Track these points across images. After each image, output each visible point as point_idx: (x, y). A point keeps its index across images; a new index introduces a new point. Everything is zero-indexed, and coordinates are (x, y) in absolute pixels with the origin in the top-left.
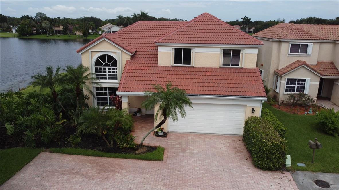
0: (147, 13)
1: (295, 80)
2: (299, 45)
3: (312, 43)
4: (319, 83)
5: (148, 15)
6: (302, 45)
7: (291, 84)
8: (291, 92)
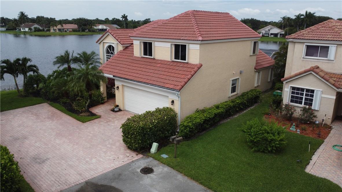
0: (315, 13)
1: (303, 90)
2: (318, 47)
3: (336, 45)
4: (335, 97)
5: (315, 15)
6: (321, 46)
7: (297, 93)
8: (297, 103)
